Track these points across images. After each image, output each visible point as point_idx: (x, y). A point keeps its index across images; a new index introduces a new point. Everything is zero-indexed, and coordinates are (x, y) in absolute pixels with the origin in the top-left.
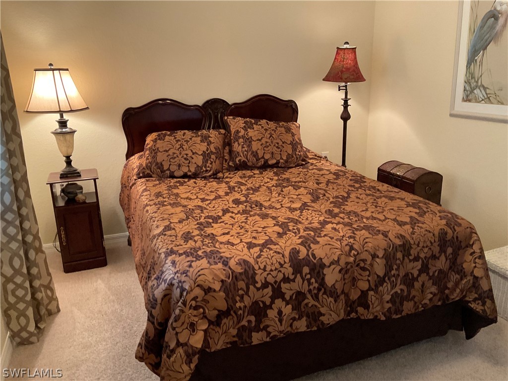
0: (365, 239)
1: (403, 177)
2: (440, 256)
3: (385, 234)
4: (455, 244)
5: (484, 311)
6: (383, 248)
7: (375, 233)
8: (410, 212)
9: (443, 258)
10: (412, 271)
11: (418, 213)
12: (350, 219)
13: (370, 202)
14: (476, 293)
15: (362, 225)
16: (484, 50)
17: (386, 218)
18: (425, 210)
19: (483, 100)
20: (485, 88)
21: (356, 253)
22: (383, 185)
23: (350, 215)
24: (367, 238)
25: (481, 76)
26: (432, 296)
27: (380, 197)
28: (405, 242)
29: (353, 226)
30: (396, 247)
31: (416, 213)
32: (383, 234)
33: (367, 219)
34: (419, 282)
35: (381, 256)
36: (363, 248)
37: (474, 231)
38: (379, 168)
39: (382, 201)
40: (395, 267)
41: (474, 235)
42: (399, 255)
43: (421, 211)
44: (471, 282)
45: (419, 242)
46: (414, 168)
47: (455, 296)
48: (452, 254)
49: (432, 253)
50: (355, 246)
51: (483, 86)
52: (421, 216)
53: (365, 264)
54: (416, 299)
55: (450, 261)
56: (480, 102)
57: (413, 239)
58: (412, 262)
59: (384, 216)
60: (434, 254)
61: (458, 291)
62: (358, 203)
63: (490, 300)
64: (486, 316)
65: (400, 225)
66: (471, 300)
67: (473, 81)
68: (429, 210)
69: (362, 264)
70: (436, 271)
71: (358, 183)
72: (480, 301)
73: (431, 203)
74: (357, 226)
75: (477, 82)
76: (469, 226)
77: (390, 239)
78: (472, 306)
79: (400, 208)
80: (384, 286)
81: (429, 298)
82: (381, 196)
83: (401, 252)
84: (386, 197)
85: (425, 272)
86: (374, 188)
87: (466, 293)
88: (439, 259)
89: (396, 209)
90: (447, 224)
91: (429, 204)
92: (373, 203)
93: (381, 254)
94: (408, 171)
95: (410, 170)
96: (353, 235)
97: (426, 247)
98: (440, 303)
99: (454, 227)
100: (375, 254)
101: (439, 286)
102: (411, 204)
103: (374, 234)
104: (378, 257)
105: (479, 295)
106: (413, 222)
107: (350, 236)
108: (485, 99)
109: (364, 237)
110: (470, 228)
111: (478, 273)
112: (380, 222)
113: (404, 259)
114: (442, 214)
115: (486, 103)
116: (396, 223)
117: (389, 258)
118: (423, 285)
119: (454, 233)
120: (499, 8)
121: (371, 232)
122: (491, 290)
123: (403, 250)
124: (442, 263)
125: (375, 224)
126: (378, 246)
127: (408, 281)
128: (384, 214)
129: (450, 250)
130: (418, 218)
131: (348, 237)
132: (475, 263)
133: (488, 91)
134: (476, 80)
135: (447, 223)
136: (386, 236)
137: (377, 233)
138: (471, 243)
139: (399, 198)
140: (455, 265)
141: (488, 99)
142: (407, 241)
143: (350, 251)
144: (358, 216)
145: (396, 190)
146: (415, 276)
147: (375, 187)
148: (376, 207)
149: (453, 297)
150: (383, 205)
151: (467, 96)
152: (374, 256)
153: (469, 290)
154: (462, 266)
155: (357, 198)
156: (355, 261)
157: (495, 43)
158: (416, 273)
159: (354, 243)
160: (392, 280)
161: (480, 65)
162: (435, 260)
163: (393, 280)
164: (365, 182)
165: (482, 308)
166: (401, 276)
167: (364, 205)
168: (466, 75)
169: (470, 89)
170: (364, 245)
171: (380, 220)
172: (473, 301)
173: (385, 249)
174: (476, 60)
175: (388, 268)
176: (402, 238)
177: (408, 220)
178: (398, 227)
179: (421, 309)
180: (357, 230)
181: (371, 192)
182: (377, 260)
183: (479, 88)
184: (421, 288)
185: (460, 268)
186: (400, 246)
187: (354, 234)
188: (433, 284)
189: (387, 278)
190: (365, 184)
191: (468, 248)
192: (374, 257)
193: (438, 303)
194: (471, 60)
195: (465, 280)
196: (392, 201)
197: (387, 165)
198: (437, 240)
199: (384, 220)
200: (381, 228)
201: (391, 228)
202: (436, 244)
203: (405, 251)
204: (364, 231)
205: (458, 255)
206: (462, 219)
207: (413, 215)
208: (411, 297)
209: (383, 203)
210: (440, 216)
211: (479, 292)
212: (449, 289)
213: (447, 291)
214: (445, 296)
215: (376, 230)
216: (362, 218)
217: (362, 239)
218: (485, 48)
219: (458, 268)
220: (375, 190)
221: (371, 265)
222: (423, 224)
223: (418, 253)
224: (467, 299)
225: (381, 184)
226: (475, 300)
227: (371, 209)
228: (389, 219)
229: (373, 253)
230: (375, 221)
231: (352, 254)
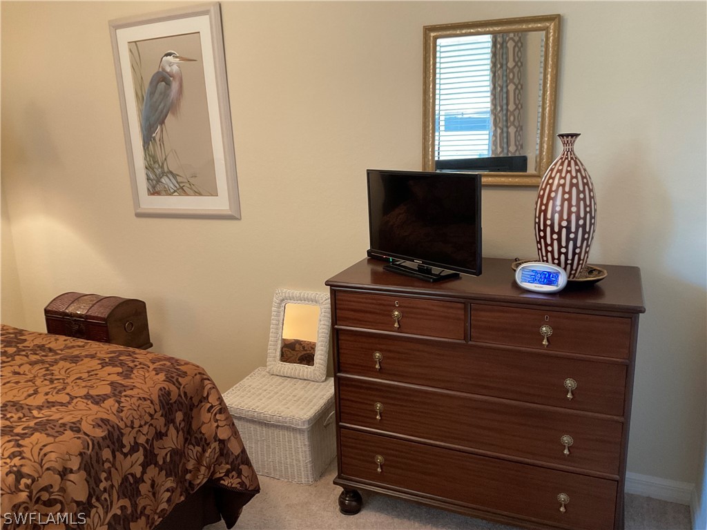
0: (41, 449)
1: (87, 317)
2: (168, 429)
3: (76, 428)
4: (184, 405)
5: (242, 484)
6: (77, 453)
7: (57, 432)
8: (109, 374)
9: (172, 431)
10: (132, 471)
11: (121, 373)
12: (7, 419)
13: (39, 375)
14: (227, 463)
15: (32, 424)
16: (161, 125)
17: (72, 398)
18: (131, 365)
19: (175, 191)
20: (175, 176)
21: (29, 482)
22: (56, 340)
23: (6, 410)
24: (44, 446)
25: (165, 159)
26: (169, 494)
27: (56, 362)
28: (110, 429)
29: (16, 431)
30: (98, 443)
31: (118, 374)
32: (71, 428)
33: (40, 408)
34: (145, 482)
35: (75, 468)
36: (42, 467)
37: (205, 377)
38: (45, 310)
39: (59, 369)
40: (103, 475)
41: (206, 382)
42: (106, 454)
43: (125, 368)
44: (217, 450)
45: (132, 422)
46: (101, 300)
47: (201, 479)
48: (183, 420)
49: (156, 429)
50: (25, 470)
51: (171, 173)
52: (127, 377)
53: (50, 493)
54: (147, 512)
55: (183, 432)
56: (171, 194)
57: (122, 420)
58: (129, 456)
59: (68, 394)
60: (159, 430)
61: (203, 469)
62: (17, 383)
63: (246, 464)
64: (246, 489)
65: (97, 403)
66: (222, 475)
67: (157, 166)
68: (137, 363)
69: (45, 496)
70: (166, 455)
71: (11, 346)
72: (234, 473)
73: (137, 350)
74: (23, 429)
75: (162, 167)
76: (196, 372)
77: (85, 434)
78: (226, 483)
79: (92, 373)
80: (92, 515)
81: (165, 499)
82: (56, 360)
83: (108, 447)
84: (64, 359)
85: (151, 464)
86: (42, 347)
87: (214, 467)
88: (167, 436)
89: (85, 376)
90: (169, 379)
91: (134, 352)
92: (45, 375)
93: (75, 464)
94: (93, 305)
95: (95, 304)
96: (18, 449)
97: (145, 424)
98: (183, 498)
99: (177, 380)
100: (65, 469)
101: (175, 477)
102: (107, 360)
103: (57, 434)
104: (71, 471)
105: (231, 465)
106: (117, 390)
107: (13, 453)
108: (178, 189)
109: (40, 446)
110: (199, 373)
111: (223, 434)
112: (62, 409)
113: (114, 457)
114: (157, 365)
115: (180, 195)
116: (89, 402)
117: (91, 466)
118: (153, 486)
119: (179, 389)
120: (168, 69)
121: (50, 431)
122: (244, 451)
123: (110, 444)
124: (173, 440)
125: (54, 414)
126: (67, 453)
127: (129, 488)
128: (67, 391)
129: (179, 416)
130: (123, 383)
131: (9, 457)
132: (216, 421)
133: (179, 179)
134: (161, 164)
135: (167, 378)
136: (79, 431)
137: (61, 429)
138: (205, 395)
139: (86, 356)
140: (191, 435)
141: (182, 190)
142: (113, 427)
143: (18, 481)
144: (23, 408)
145: (81, 342)
146: (138, 475)
147: (43, 345)
148: (52, 381)
149: (198, 481)
150: (63, 375)
151: (154, 187)
152: (64, 473)
153: (218, 462)
154: (201, 433)
155: (16, 373)
156: (30, 497)
157: (173, 114)
158: (138, 470)
159: (21, 466)
160: (103, 498)
161: (160, 145)
162: (161, 439)
163: (105, 498)
164: (25, 340)
165: (239, 480)
166: (117, 486)
167: (30, 383)
168: (145, 159)
169: (156, 178)
170: (42, 460)
171: (62, 404)
172: (225, 476)
173: (81, 454)
174: (154, 139)
175: (92, 482)
176: (105, 424)
177: (107, 390)
178: (95, 408)
179: (158, 521)
180: (23, 436)
181: (38, 357)
182: (72, 477)
183: (167, 176)
184: (151, 490)
185: (199, 436)
186: (104, 438)
187: (20, 446)
188: (167, 476)
189: (94, 500)
190: (25, 344)
191: (203, 404)
192: (65, 475)
193: (179, 499)
194: (148, 139)
195: (209, 451)
196: (76, 363)
197: (58, 302)
198: (158, 408)
199: (69, 403)
200: (68, 419)
201: (84, 412)
202: (157, 416)
203: (113, 443)
204: (37, 435)
205: (192, 418)
206: (187, 363)
207: (115, 378)
208: (139, 513)
209: (63, 372)
210: (154, 369)
211: (231, 460)
212: (190, 472)
213: (188, 476)
214: (187, 485)
215: (58, 426)
216: (29, 409)
217: (36, 450)
218: (162, 122)
219: (196, 438)
220: (44, 351)
221: (63, 490)
222: (132, 389)
223: (135, 438)
224: (218, 475)
225: (53, 337)
226: (227, 474)
227: (43, 390)
228: (76, 397)
229: (60, 469)
230: (54, 409)
231: (22, 487)
